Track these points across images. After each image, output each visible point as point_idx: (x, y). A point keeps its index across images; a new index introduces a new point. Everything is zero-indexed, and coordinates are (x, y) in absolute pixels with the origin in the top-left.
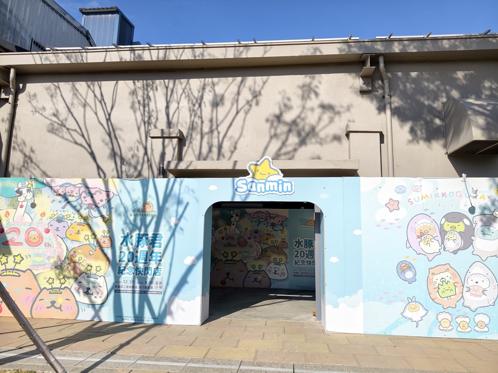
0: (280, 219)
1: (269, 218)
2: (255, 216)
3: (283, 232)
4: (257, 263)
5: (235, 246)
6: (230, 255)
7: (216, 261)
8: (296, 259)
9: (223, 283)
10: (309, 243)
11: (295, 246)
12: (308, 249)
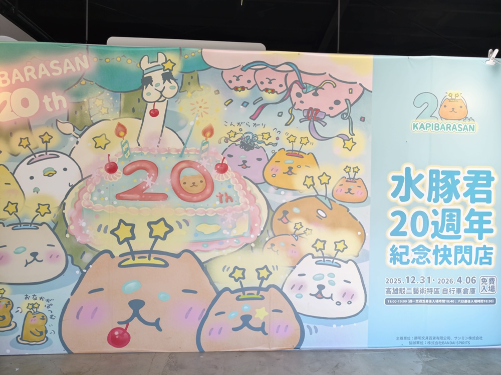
0: (342, 93)
1: (296, 89)
2: (242, 82)
3: (349, 144)
4: (252, 261)
5: (164, 197)
6: (142, 232)
7: (88, 257)
8: (397, 241)
9: (118, 338)
10: (447, 184)
11: (394, 194)
12: (441, 205)
